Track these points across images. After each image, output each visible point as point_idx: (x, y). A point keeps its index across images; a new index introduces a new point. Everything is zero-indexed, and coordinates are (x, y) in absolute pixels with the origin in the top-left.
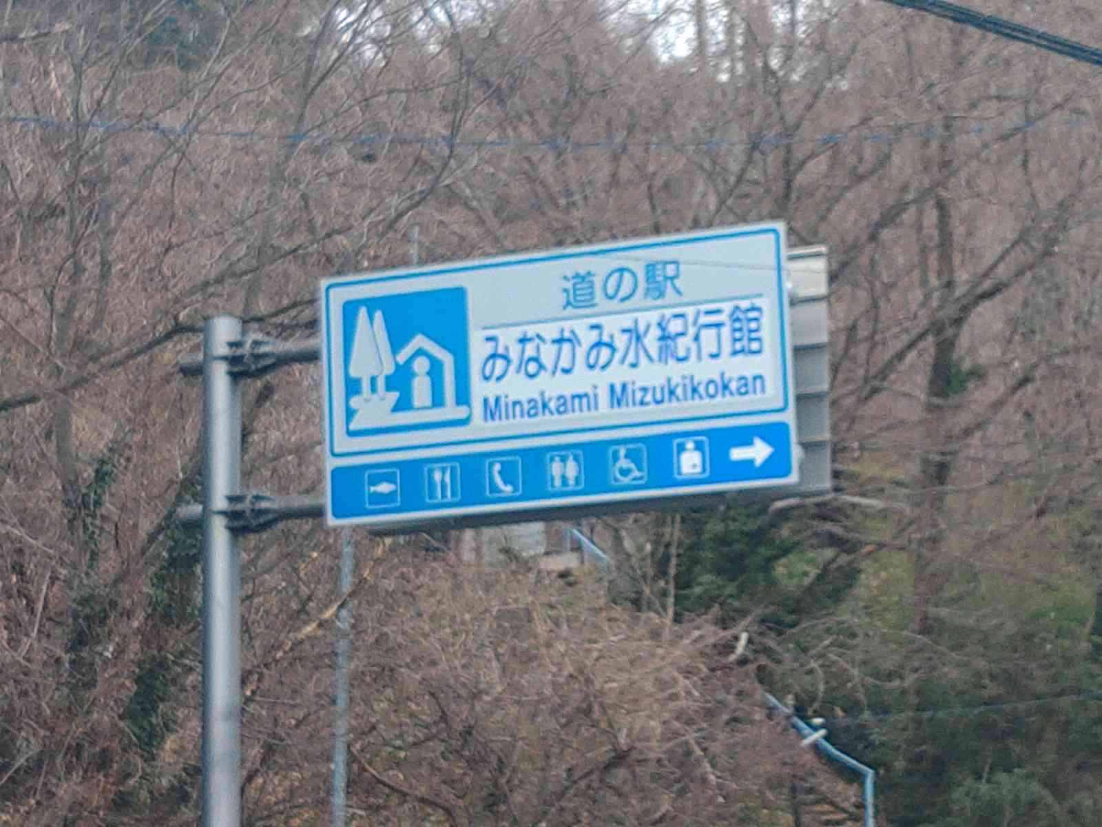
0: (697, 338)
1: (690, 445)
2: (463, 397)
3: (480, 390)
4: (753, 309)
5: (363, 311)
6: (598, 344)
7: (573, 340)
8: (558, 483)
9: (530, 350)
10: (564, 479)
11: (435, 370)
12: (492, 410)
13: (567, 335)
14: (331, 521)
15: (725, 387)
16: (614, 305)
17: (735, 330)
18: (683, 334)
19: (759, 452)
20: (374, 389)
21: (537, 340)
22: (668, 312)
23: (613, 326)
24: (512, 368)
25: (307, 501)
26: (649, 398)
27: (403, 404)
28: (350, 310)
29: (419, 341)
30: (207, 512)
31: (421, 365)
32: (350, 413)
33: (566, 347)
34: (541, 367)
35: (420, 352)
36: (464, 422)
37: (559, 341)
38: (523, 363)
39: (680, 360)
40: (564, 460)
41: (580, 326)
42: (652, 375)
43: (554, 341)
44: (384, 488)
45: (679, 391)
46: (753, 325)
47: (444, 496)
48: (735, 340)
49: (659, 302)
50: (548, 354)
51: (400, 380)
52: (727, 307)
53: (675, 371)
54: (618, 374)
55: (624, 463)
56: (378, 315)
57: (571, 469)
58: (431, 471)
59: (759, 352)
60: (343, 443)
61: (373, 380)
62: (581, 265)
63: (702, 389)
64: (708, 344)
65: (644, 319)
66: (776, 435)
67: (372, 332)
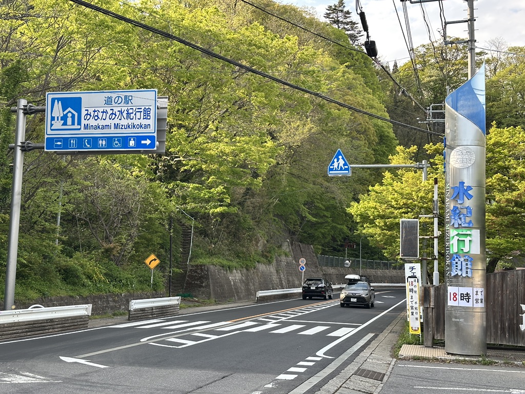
0: (135, 114)
1: (132, 139)
2: (79, 123)
3: (83, 122)
4: (149, 109)
5: (56, 100)
6: (112, 114)
7: (106, 112)
8: (101, 145)
9: (96, 114)
10: (102, 145)
11: (73, 116)
12: (86, 127)
13: (105, 111)
14: (45, 150)
15: (141, 126)
16: (117, 105)
17: (144, 113)
18: (133, 113)
19: (148, 142)
20: (58, 120)
21: (98, 112)
22: (129, 108)
23: (116, 110)
24: (92, 117)
25: (40, 145)
26: (123, 127)
27: (65, 124)
28: (53, 100)
29: (69, 109)
30: (16, 146)
31: (70, 115)
32: (52, 125)
33: (105, 114)
34: (98, 118)
35: (70, 112)
36: (80, 129)
37: (103, 112)
38: (94, 117)
39: (131, 119)
40: (102, 140)
41: (108, 110)
42: (124, 122)
44: (59, 143)
45: (130, 126)
46: (149, 112)
47: (73, 146)
48: (144, 116)
49: (127, 105)
50: (100, 115)
51: (64, 118)
52: (143, 108)
53: (130, 122)
54: (117, 121)
55: (116, 142)
56: (60, 102)
57: (104, 143)
58: (70, 140)
59: (149, 119)
60: (49, 132)
61: (58, 117)
62: (109, 95)
63: (136, 126)
64: (138, 116)
65: (123, 109)
66: (152, 138)
67: (58, 106)
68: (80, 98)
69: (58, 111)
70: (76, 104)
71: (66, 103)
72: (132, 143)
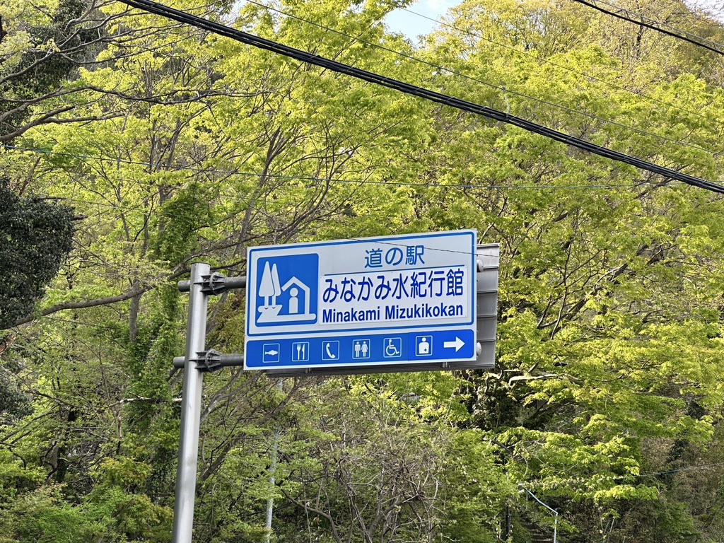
0: (430, 285)
1: (424, 339)
2: (314, 309)
3: (322, 306)
4: (459, 272)
5: (267, 263)
6: (382, 286)
7: (370, 283)
8: (358, 355)
9: (348, 287)
10: (361, 353)
11: (301, 295)
12: (328, 316)
13: (366, 280)
14: (246, 368)
15: (443, 311)
16: (391, 267)
17: (449, 282)
18: (424, 283)
19: (458, 344)
20: (270, 303)
21: (351, 283)
22: (417, 272)
23: (389, 277)
24: (339, 296)
25: (233, 357)
26: (405, 314)
27: (284, 311)
28: (261, 263)
29: (294, 280)
30: (188, 360)
31: (294, 292)
32: (258, 315)
33: (366, 286)
34: (353, 296)
35: (294, 285)
37: (363, 284)
38: (344, 294)
39: (421, 296)
40: (361, 344)
41: (374, 277)
42: (407, 303)
43: (359, 284)
44: (273, 353)
45: (420, 312)
46: (459, 280)
47: (301, 358)
48: (449, 287)
49: (413, 266)
51: (283, 299)
52: (447, 271)
53: (419, 302)
54: (391, 301)
55: (391, 347)
56: (275, 265)
58: (296, 346)
59: (461, 294)
60: (254, 329)
61: (270, 298)
62: (375, 246)
63: (431, 311)
64: (436, 288)
65: (405, 274)
66: (466, 336)
67: (270, 275)
68: (316, 256)
69: (270, 285)
70: (306, 268)
71: (287, 267)
72: (424, 347)
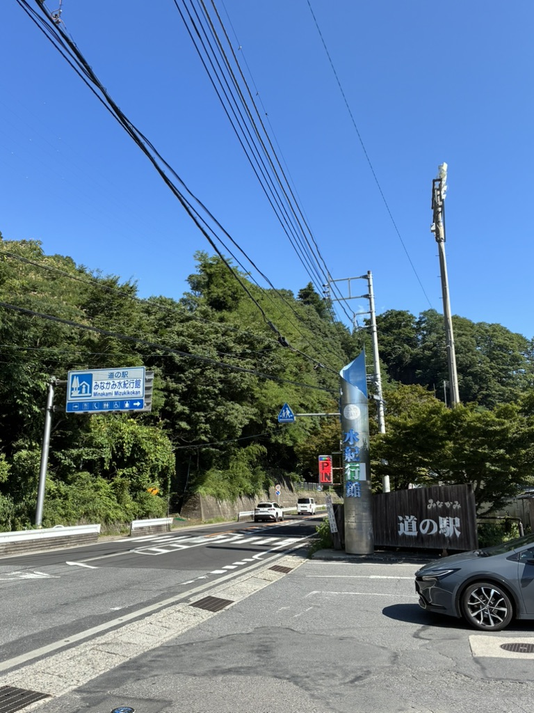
0: (130, 385)
1: (127, 402)
2: (91, 392)
3: (93, 391)
4: (139, 380)
5: (75, 377)
6: (114, 385)
7: (110, 384)
8: (105, 408)
9: (102, 385)
11: (86, 387)
12: (95, 394)
15: (134, 393)
16: (117, 378)
17: (136, 384)
18: (128, 384)
19: (138, 404)
20: (76, 390)
21: (103, 383)
22: (125, 380)
23: (116, 382)
24: (99, 388)
26: (121, 394)
27: (81, 393)
28: (73, 376)
29: (84, 382)
30: (47, 409)
31: (84, 386)
32: (71, 394)
34: (104, 388)
35: (84, 384)
36: (90, 396)
37: (107, 384)
38: (101, 387)
39: (126, 388)
40: (106, 403)
41: (111, 382)
42: (122, 390)
44: (76, 406)
45: (126, 393)
46: (139, 383)
47: (86, 409)
49: (124, 378)
50: (105, 386)
51: (80, 389)
52: (135, 380)
53: (126, 390)
54: (116, 390)
55: (116, 405)
56: (78, 377)
57: (107, 405)
58: (84, 404)
59: (140, 388)
60: (70, 398)
61: (76, 388)
62: (112, 371)
63: (130, 393)
64: (132, 386)
65: (121, 381)
66: (141, 401)
67: (76, 380)
68: (91, 375)
69: (76, 384)
70: (89, 378)
71: (82, 378)
72: (127, 405)
